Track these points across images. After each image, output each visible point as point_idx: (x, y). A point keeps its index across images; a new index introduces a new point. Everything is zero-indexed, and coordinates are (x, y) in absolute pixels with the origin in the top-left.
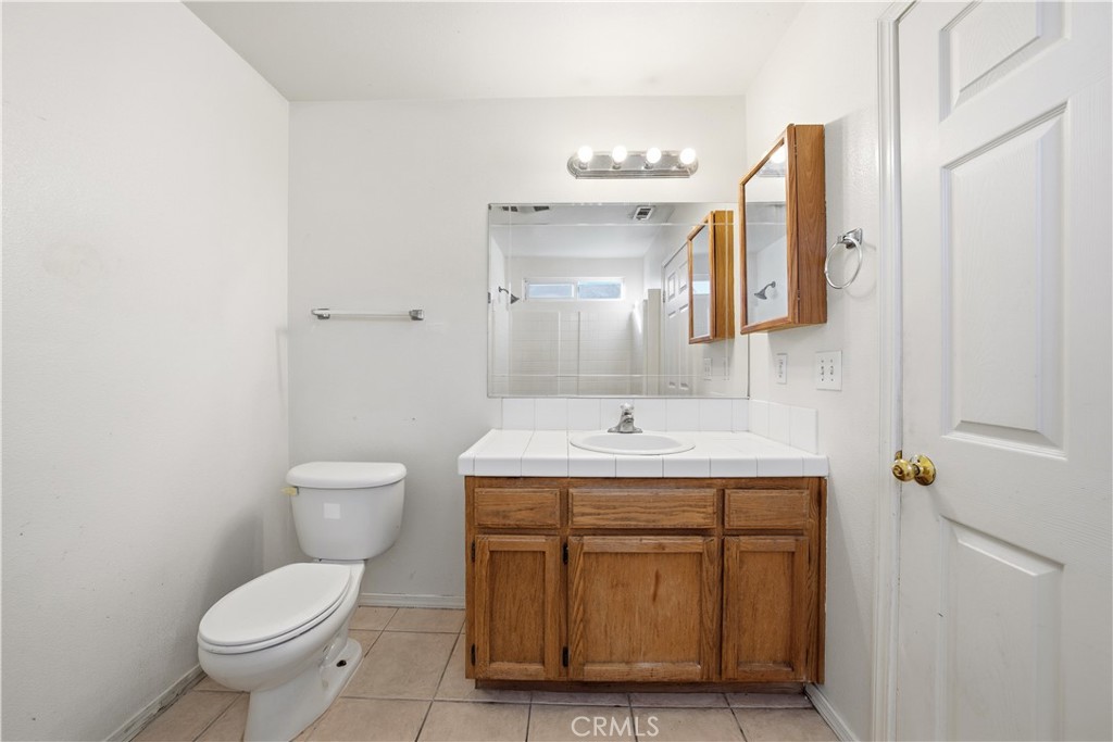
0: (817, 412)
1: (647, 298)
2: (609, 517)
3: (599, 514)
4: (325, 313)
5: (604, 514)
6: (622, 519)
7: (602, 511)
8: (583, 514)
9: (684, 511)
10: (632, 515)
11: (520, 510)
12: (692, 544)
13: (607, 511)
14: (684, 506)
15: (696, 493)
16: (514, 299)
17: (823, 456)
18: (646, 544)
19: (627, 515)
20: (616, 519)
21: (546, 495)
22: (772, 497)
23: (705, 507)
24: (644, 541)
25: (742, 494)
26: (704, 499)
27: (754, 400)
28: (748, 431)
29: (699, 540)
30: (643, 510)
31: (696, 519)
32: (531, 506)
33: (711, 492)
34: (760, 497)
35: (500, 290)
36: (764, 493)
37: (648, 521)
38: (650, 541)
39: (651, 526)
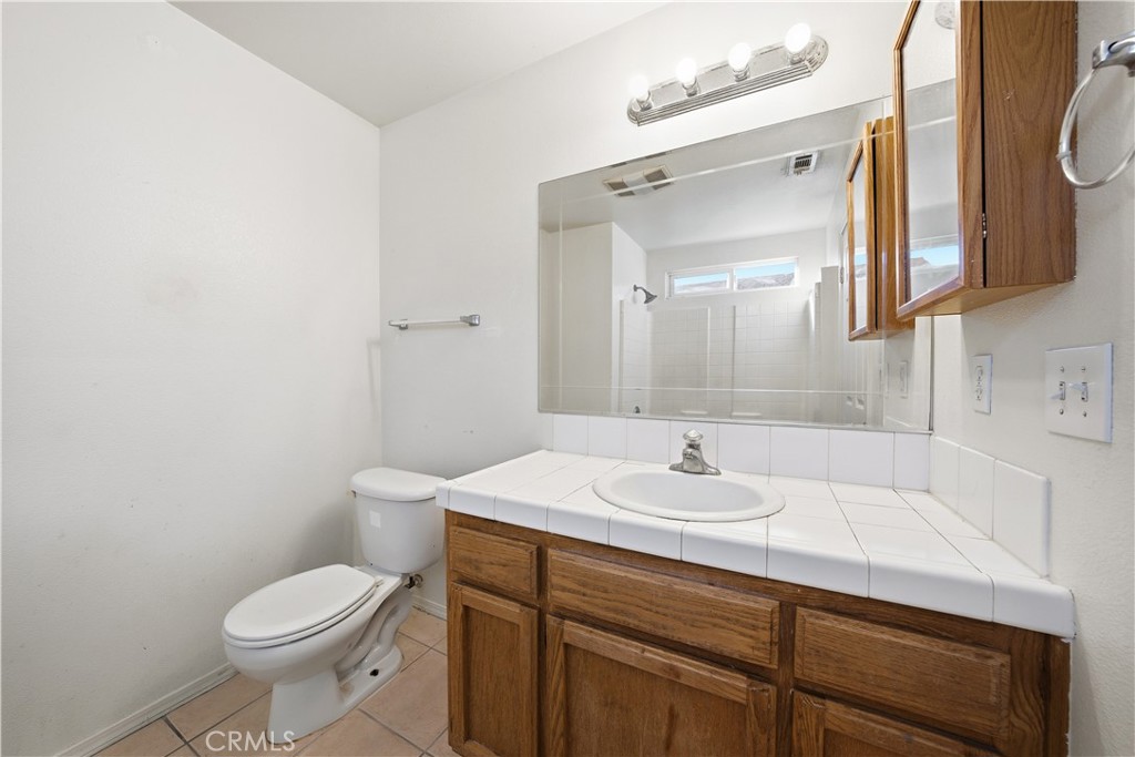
0: (1049, 484)
1: (820, 280)
2: (598, 601)
3: (584, 595)
4: (403, 323)
5: (590, 596)
6: (616, 611)
7: (589, 592)
8: (564, 589)
9: (715, 625)
10: (633, 609)
11: (492, 564)
12: (726, 683)
13: (596, 593)
14: (716, 616)
15: (737, 599)
16: (649, 298)
17: (1057, 589)
18: (650, 660)
19: (621, 606)
20: (607, 609)
21: (521, 551)
22: (905, 647)
23: (754, 628)
24: (647, 655)
25: (830, 622)
26: (753, 613)
27: (937, 438)
28: (928, 491)
29: (741, 682)
30: (648, 606)
31: (738, 644)
32: (503, 561)
33: (766, 605)
34: (873, 640)
35: (636, 288)
36: (885, 635)
37: (654, 624)
38: (657, 656)
39: (661, 633)
